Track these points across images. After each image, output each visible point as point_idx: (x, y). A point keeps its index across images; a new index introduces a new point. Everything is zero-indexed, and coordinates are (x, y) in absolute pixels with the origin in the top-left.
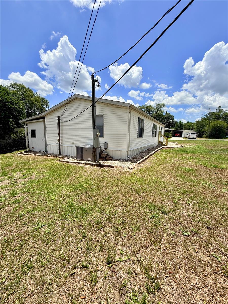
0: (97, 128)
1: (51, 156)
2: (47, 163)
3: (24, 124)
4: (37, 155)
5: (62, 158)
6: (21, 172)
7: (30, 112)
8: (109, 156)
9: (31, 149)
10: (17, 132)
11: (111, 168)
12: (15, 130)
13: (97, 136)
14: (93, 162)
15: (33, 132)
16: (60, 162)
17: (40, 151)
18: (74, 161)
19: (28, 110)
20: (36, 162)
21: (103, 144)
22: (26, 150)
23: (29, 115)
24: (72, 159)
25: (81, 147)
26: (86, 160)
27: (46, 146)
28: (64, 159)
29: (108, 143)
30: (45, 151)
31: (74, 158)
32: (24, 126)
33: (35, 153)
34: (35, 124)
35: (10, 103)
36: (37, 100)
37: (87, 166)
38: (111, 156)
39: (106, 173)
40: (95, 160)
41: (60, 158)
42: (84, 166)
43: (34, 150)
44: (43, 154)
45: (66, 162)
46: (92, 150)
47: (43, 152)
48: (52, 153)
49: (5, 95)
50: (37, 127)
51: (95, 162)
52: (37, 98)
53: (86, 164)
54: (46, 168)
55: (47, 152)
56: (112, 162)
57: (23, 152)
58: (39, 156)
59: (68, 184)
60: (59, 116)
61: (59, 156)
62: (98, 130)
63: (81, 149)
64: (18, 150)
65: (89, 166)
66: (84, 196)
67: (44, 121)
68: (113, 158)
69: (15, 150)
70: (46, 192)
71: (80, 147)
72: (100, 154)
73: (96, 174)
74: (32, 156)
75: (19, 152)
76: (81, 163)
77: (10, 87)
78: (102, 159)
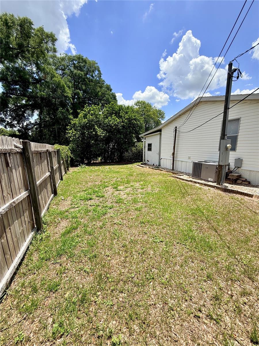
0: (229, 138)
1: (164, 170)
2: (161, 177)
3: (143, 138)
4: (151, 168)
5: (176, 174)
6: (140, 183)
7: (147, 126)
8: (243, 178)
9: (146, 162)
10: (137, 146)
11: (246, 197)
12: (136, 144)
13: (227, 148)
14: (216, 184)
15: (150, 145)
16: (173, 178)
17: (154, 164)
18: (189, 179)
19: (146, 125)
20: (151, 175)
21: (234, 161)
22: (142, 163)
23: (147, 129)
24: (187, 176)
25: (200, 163)
26: (205, 180)
27: (160, 159)
28: (178, 175)
29: (243, 160)
30: (158, 165)
31: (189, 176)
32: (142, 140)
33: (150, 166)
34: (152, 137)
35: (134, 120)
36: (154, 114)
37: (207, 188)
38: (246, 180)
39: (238, 202)
40: (219, 181)
41: (173, 173)
42: (202, 187)
43: (149, 163)
44: (157, 168)
45: (180, 179)
46: (215, 167)
47: (156, 166)
48: (165, 167)
49: (131, 113)
50: (153, 140)
51: (219, 184)
52: (155, 111)
53: (205, 185)
54: (160, 182)
55: (160, 166)
56: (249, 188)
57: (140, 164)
58: (153, 170)
59: (184, 204)
60: (176, 127)
61: (172, 171)
62: (230, 140)
63: (200, 165)
64: (136, 162)
65: (210, 188)
66: (205, 225)
67: (161, 134)
68: (249, 183)
69: (134, 162)
70: (162, 207)
71: (198, 163)
72: (227, 175)
73: (221, 201)
74: (146, 169)
75: (137, 164)
76: (199, 183)
77: (134, 106)
78: (229, 181)
